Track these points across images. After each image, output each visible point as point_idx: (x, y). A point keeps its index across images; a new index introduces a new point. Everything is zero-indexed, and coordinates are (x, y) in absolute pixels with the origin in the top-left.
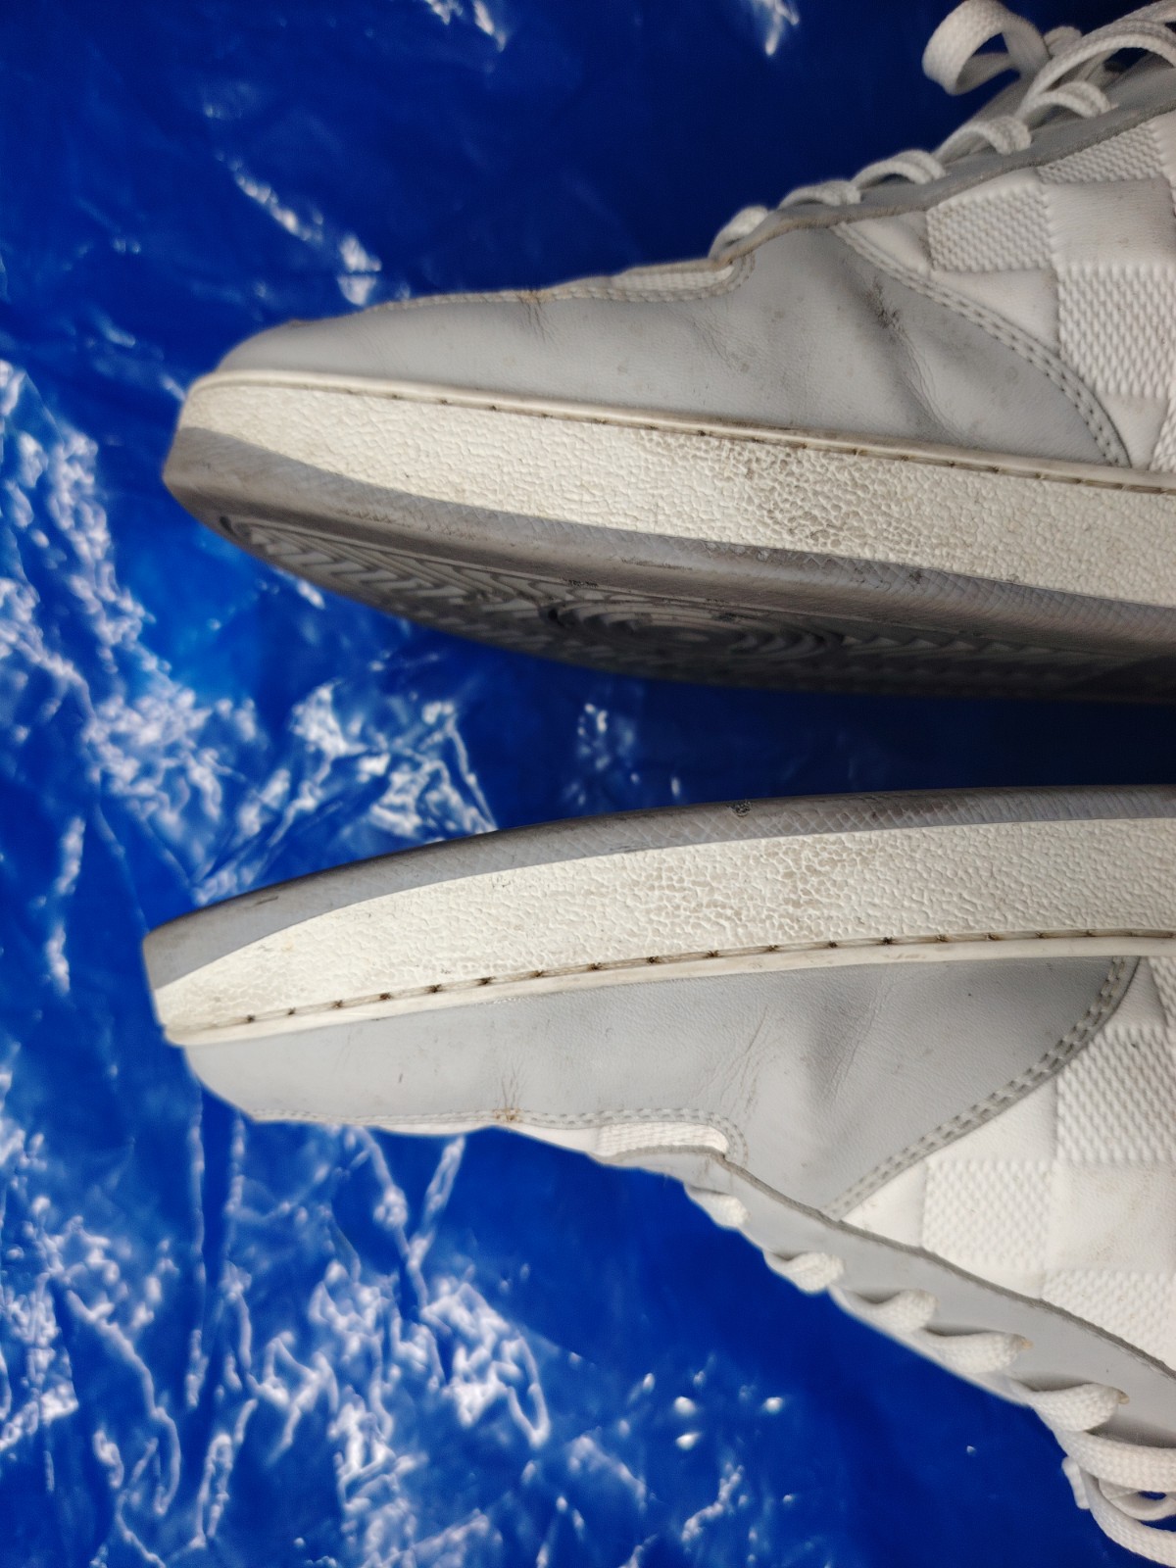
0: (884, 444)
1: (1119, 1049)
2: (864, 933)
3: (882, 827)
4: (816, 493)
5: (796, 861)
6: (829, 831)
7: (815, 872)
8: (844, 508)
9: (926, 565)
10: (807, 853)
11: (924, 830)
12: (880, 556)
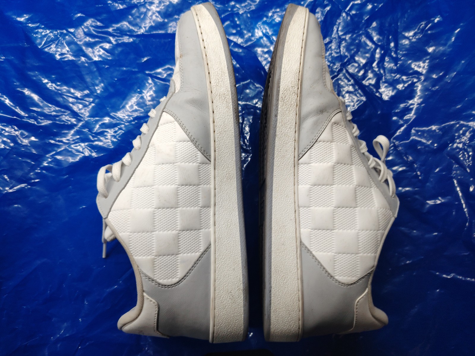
0: (299, 110)
1: (195, 153)
2: (215, 107)
3: (233, 110)
4: (289, 98)
5: (227, 95)
6: (232, 100)
7: (225, 98)
8: (287, 103)
9: (278, 118)
10: (228, 97)
11: (233, 118)
12: (279, 109)
